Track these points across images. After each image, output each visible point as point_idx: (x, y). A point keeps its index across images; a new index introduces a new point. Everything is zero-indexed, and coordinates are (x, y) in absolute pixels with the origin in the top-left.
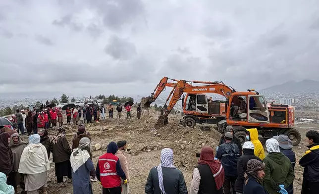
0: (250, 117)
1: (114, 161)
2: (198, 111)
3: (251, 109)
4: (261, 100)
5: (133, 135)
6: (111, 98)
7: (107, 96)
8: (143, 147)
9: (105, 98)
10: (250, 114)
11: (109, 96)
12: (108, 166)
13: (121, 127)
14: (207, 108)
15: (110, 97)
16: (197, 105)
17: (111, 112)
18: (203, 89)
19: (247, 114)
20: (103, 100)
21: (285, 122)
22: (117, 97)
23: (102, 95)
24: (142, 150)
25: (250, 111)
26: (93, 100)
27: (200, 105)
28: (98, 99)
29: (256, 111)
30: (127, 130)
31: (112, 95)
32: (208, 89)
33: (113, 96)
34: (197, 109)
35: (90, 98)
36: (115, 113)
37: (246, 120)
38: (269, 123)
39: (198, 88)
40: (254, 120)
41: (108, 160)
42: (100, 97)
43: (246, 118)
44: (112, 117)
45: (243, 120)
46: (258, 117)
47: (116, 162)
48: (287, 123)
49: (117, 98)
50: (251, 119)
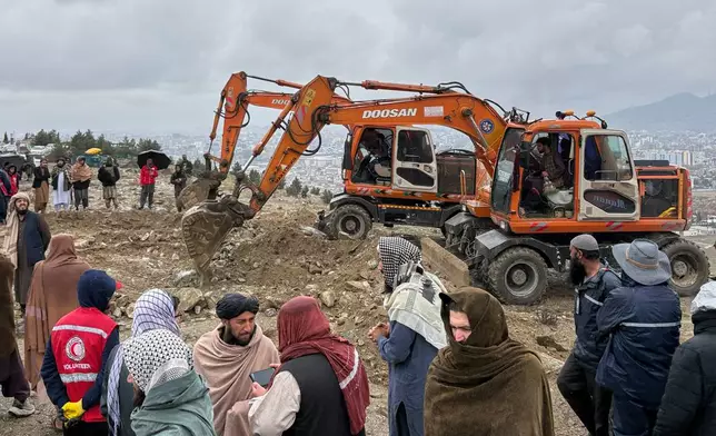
0: (584, 205)
1: (100, 331)
2: (401, 185)
3: (588, 176)
4: (614, 145)
5: (160, 264)
6: (82, 142)
7: (66, 134)
8: (193, 301)
9: (58, 140)
10: (587, 193)
11: (73, 134)
12: (80, 350)
13: (117, 238)
14: (434, 175)
15: (78, 138)
16: (397, 164)
17: (80, 187)
18: (403, 113)
19: (574, 194)
20: (50, 147)
21: (675, 214)
22: (101, 139)
23: (47, 131)
24: (192, 311)
25: (584, 184)
26: (14, 148)
27: (409, 165)
28: (33, 145)
29: (602, 183)
30: (137, 246)
31: (84, 132)
32: (420, 112)
33: (89, 133)
34: (396, 178)
35: (6, 140)
36: (96, 193)
37: (568, 213)
38: (637, 218)
39: (384, 107)
40: (598, 213)
41: (80, 328)
42: (42, 139)
43: (572, 208)
44: (85, 205)
45: (559, 214)
46: (608, 201)
47: (105, 336)
48: (680, 216)
49: (101, 143)
50: (589, 210)
